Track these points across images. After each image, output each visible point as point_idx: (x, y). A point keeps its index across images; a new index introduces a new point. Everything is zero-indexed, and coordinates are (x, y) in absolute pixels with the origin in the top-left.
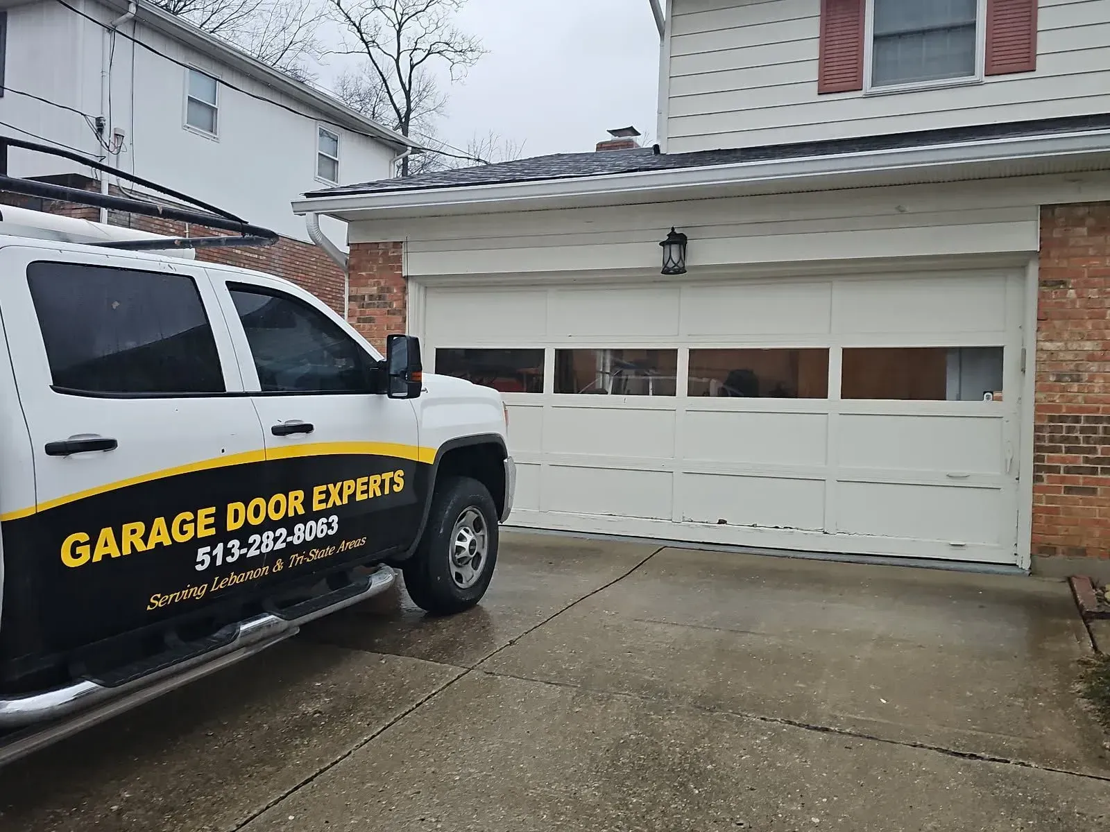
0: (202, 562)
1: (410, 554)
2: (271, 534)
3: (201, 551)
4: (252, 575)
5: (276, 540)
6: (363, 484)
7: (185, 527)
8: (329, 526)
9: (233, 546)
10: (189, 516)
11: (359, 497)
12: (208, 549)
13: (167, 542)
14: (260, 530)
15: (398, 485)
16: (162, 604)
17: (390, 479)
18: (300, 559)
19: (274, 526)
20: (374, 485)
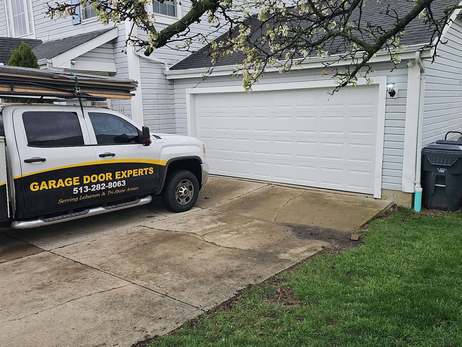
0: (75, 192)
1: (158, 193)
2: (100, 185)
3: (74, 189)
4: (93, 196)
5: (101, 187)
6: (136, 171)
7: (69, 182)
8: (122, 183)
9: (86, 188)
10: (70, 179)
11: (134, 175)
12: (77, 188)
13: (63, 186)
14: (96, 184)
15: (151, 172)
16: (63, 202)
17: (147, 170)
18: (112, 192)
19: (101, 183)
20: (141, 172)
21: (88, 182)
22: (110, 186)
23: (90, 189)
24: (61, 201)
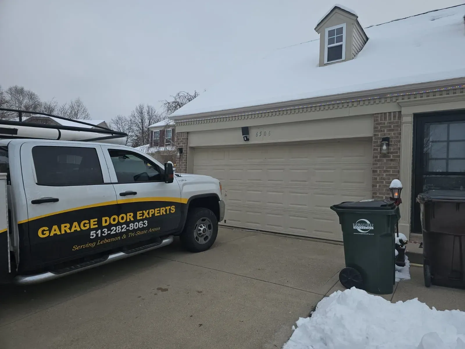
0: (93, 236)
1: (179, 233)
2: (120, 227)
3: (92, 232)
4: (113, 239)
5: (122, 229)
6: (158, 210)
7: (86, 225)
8: (144, 224)
9: (105, 231)
10: (87, 221)
11: (156, 215)
12: (95, 232)
13: (79, 229)
14: (115, 226)
15: (173, 211)
16: (78, 248)
17: (169, 209)
18: (133, 234)
19: (121, 224)
20: (163, 211)
21: (107, 224)
22: (131, 228)
23: (109, 232)
24: (76, 248)
